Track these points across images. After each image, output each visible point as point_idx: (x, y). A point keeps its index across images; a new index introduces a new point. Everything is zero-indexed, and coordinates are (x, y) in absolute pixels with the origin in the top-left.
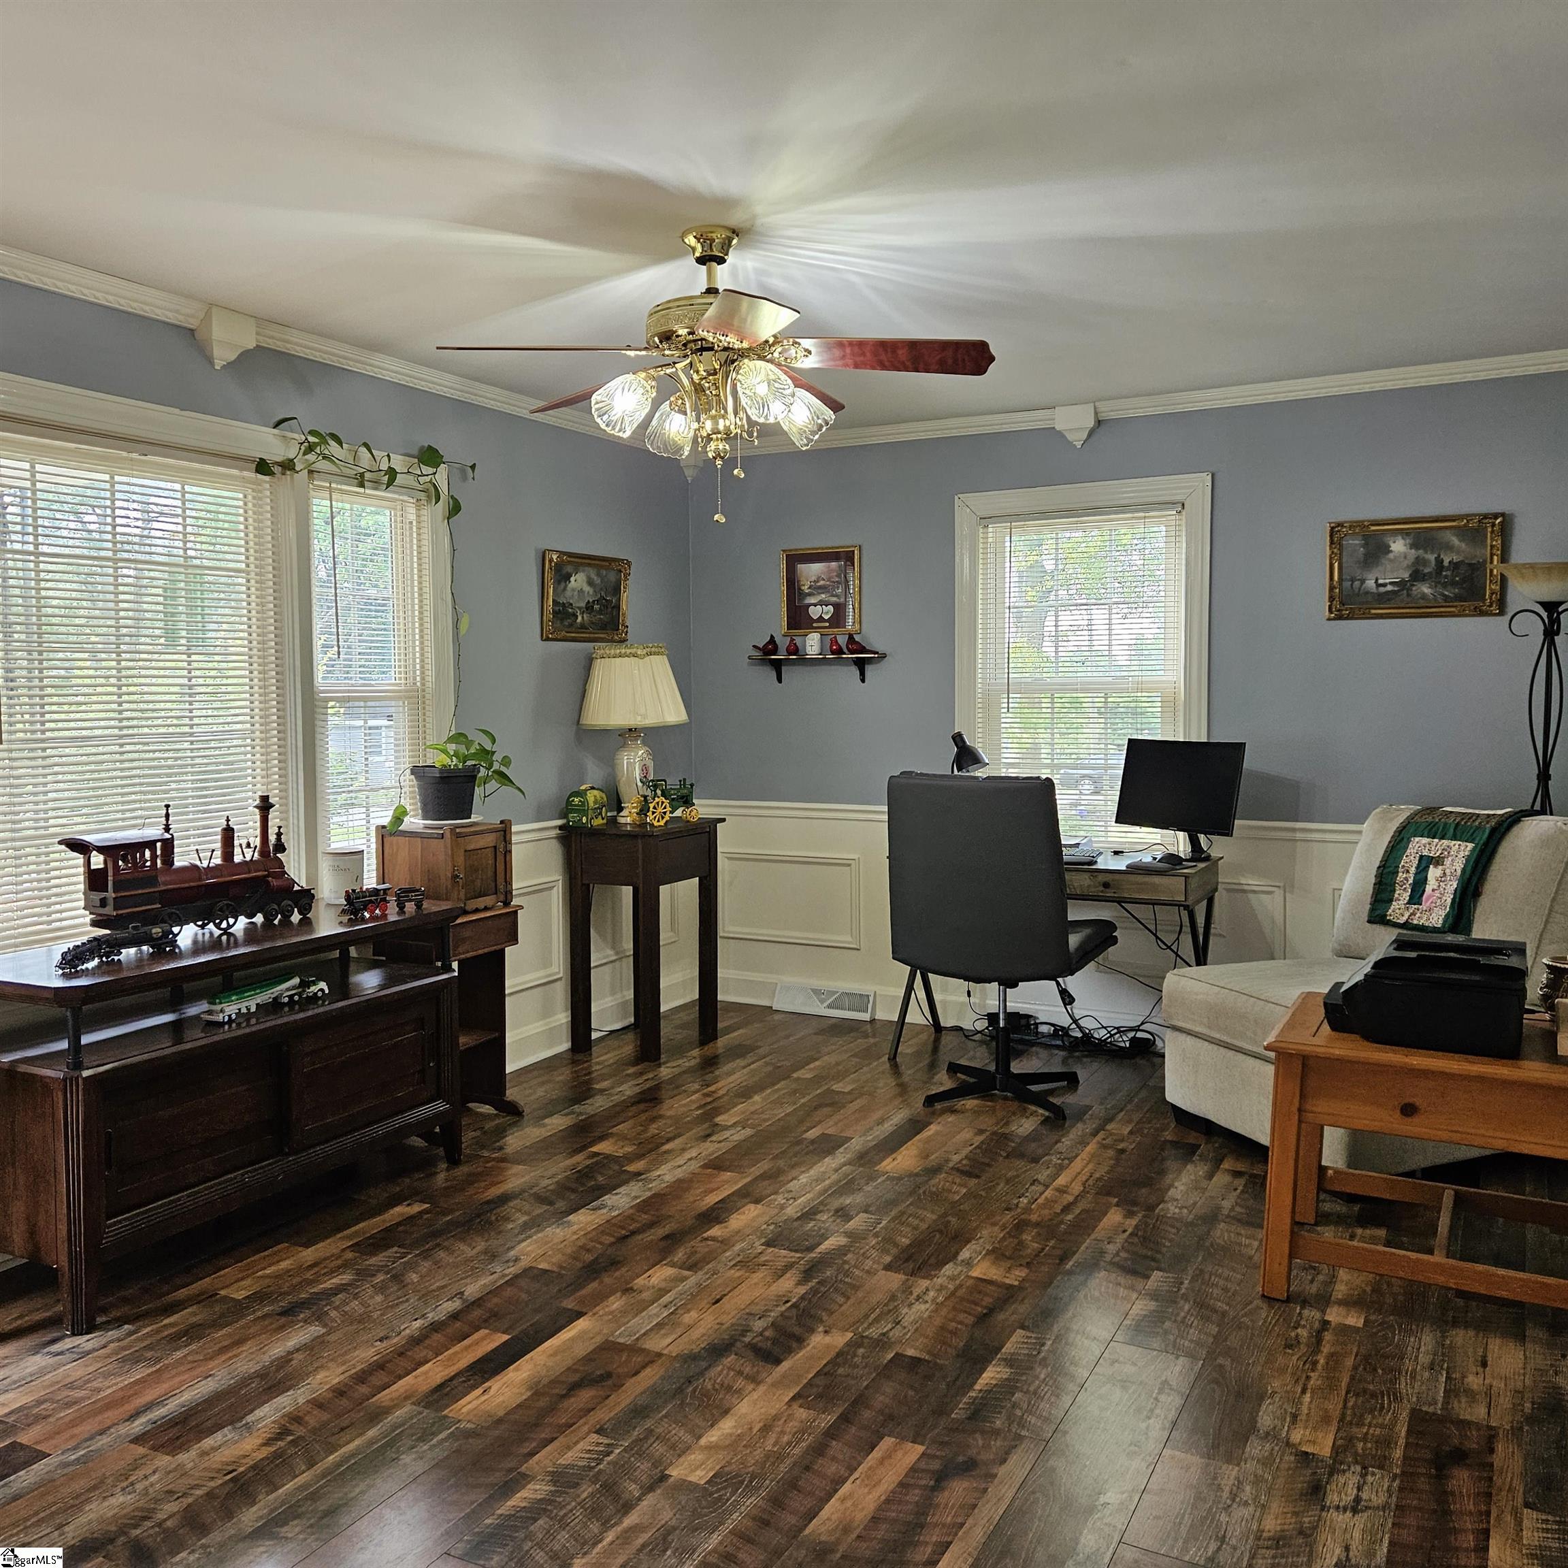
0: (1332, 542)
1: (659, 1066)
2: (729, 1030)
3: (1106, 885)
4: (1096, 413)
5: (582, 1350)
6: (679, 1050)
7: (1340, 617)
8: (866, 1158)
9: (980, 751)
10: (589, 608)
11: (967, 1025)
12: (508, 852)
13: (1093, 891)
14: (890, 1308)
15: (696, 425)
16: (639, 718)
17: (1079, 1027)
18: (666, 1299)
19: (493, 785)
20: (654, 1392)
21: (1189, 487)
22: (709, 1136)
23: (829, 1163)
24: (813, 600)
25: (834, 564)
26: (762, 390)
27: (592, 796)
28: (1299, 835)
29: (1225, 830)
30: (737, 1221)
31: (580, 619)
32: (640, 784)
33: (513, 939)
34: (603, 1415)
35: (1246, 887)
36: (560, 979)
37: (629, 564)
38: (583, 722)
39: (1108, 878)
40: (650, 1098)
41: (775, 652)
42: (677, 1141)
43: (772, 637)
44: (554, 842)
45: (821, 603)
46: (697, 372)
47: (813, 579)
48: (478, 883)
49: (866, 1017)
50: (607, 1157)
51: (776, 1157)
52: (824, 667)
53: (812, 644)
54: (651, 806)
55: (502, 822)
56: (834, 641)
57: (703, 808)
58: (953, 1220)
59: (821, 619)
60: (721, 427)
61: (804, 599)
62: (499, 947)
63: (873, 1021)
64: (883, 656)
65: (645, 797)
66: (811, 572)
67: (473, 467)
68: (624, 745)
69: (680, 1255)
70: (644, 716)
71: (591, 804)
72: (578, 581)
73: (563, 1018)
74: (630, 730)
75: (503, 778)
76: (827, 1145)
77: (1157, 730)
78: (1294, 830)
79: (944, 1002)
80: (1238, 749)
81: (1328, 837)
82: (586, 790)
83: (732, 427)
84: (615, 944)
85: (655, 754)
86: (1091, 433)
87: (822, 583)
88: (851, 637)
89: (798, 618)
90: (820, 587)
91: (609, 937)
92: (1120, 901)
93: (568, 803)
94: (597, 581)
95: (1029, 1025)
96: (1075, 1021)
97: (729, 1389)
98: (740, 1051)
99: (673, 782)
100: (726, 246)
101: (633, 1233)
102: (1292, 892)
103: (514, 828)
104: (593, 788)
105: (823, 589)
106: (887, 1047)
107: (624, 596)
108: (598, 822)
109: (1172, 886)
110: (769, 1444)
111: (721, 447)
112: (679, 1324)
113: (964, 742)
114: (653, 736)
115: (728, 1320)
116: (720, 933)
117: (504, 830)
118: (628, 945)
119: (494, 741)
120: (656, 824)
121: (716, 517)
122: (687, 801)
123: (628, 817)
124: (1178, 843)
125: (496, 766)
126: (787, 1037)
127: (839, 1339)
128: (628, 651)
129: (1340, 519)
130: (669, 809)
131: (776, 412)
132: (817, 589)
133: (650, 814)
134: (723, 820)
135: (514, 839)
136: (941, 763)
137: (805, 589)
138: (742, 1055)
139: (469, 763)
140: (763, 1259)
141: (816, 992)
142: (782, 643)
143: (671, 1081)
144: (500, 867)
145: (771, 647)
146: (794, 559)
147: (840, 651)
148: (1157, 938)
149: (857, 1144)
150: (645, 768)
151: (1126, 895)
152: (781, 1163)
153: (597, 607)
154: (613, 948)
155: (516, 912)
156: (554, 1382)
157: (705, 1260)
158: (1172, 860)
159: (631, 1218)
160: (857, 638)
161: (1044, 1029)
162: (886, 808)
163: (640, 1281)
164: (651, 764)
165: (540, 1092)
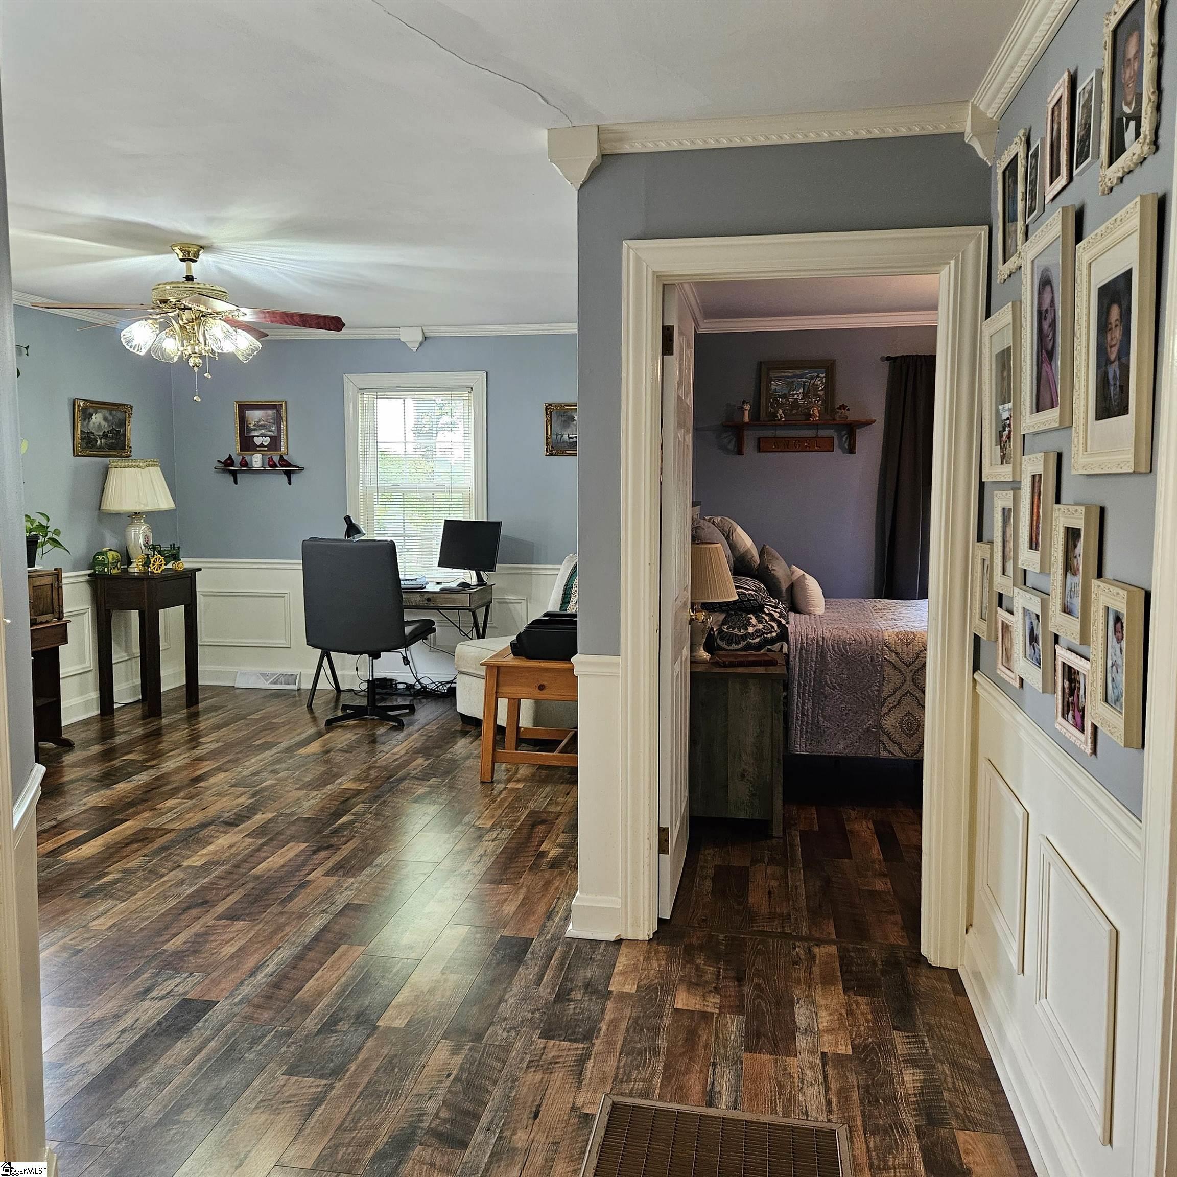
0: (547, 414)
1: (161, 718)
2: (205, 699)
3: (429, 600)
4: (423, 333)
5: (130, 832)
6: (174, 711)
7: (551, 455)
8: (290, 750)
9: (361, 526)
10: (105, 436)
11: (356, 688)
12: (60, 588)
13: (421, 604)
14: (298, 802)
15: (181, 349)
16: (142, 506)
17: (420, 683)
18: (175, 811)
19: (48, 546)
20: (172, 841)
21: (475, 379)
22: (195, 747)
23: (268, 753)
24: (256, 433)
25: (270, 412)
26: (220, 335)
27: (111, 555)
28: (534, 572)
29: (491, 568)
30: (212, 780)
31: (99, 443)
32: (143, 547)
33: (65, 640)
34: (145, 851)
35: (508, 601)
36: (91, 670)
37: (131, 407)
38: (103, 507)
39: (430, 596)
40: (157, 734)
41: (232, 464)
42: (176, 751)
43: (230, 455)
44: (85, 584)
45: (262, 435)
46: (182, 320)
47: (256, 420)
48: (41, 606)
49: (295, 687)
50: (132, 760)
51: (237, 753)
52: (266, 475)
53: (257, 460)
54: (152, 560)
55: (56, 569)
56: (271, 459)
57: (186, 563)
58: (335, 770)
59: (262, 445)
60: (197, 351)
61: (249, 433)
62: (55, 645)
63: (299, 690)
64: (303, 469)
65: (148, 555)
66: (254, 416)
67: (27, 348)
68: (132, 523)
69: (182, 794)
70: (145, 505)
71: (111, 560)
72: (97, 418)
73: (94, 695)
74: (136, 513)
75: (55, 542)
76: (268, 746)
77: (460, 515)
78: (531, 569)
79: (343, 676)
80: (498, 525)
81: (548, 572)
82: (107, 551)
83: (203, 352)
84: (127, 649)
85: (153, 529)
86: (421, 344)
87: (262, 423)
88: (281, 456)
89: (247, 444)
90: (261, 425)
91: (123, 644)
92: (438, 609)
93: (95, 559)
94: (110, 418)
95: (392, 684)
96: (418, 681)
97: (212, 836)
98: (213, 709)
99: (165, 546)
100: (197, 255)
101: (153, 789)
102: (531, 603)
103: (64, 575)
104: (110, 550)
105: (263, 426)
106: (306, 702)
107: (128, 428)
108: (115, 571)
109: (464, 599)
110: (232, 851)
111: (197, 361)
112: (182, 819)
113: (351, 521)
114: (152, 517)
115: (210, 815)
116: (199, 643)
117: (57, 574)
118: (137, 651)
119: (48, 520)
120: (155, 572)
121: (195, 398)
122: (176, 558)
123: (136, 568)
124: (470, 576)
125: (50, 535)
126: (245, 700)
127: (270, 815)
128: (134, 464)
129: (550, 401)
130: (164, 562)
131: (228, 347)
132: (259, 426)
133: (151, 565)
134: (200, 570)
135: (64, 581)
136: (339, 532)
137: (251, 426)
138: (216, 710)
139: (33, 533)
140: (229, 792)
141: (263, 675)
142: (237, 459)
143: (169, 725)
144: (55, 596)
145: (229, 462)
146: (244, 408)
147: (275, 465)
148: (460, 630)
149: (284, 745)
150: (146, 537)
151: (439, 605)
152: (240, 755)
153: (110, 435)
154: (126, 652)
155: (66, 624)
156: (117, 843)
157: (197, 795)
158: (465, 586)
159: (151, 783)
160: (285, 457)
161: (401, 686)
162: (301, 562)
163: (158, 806)
164: (150, 535)
165: (83, 735)
